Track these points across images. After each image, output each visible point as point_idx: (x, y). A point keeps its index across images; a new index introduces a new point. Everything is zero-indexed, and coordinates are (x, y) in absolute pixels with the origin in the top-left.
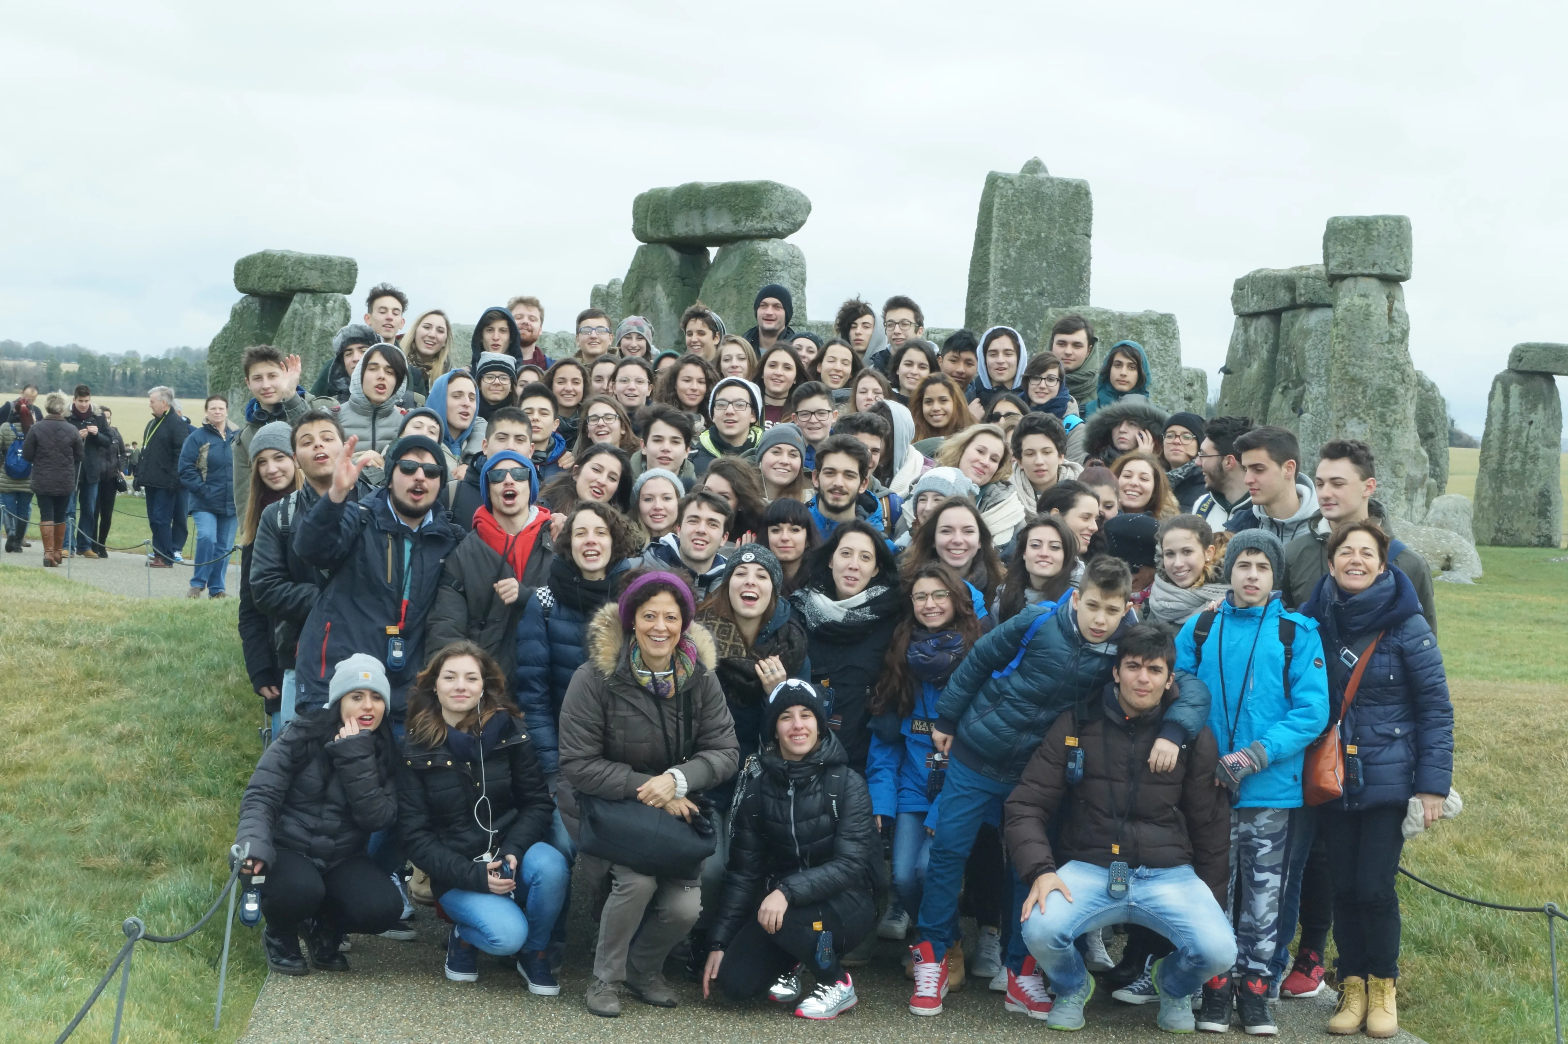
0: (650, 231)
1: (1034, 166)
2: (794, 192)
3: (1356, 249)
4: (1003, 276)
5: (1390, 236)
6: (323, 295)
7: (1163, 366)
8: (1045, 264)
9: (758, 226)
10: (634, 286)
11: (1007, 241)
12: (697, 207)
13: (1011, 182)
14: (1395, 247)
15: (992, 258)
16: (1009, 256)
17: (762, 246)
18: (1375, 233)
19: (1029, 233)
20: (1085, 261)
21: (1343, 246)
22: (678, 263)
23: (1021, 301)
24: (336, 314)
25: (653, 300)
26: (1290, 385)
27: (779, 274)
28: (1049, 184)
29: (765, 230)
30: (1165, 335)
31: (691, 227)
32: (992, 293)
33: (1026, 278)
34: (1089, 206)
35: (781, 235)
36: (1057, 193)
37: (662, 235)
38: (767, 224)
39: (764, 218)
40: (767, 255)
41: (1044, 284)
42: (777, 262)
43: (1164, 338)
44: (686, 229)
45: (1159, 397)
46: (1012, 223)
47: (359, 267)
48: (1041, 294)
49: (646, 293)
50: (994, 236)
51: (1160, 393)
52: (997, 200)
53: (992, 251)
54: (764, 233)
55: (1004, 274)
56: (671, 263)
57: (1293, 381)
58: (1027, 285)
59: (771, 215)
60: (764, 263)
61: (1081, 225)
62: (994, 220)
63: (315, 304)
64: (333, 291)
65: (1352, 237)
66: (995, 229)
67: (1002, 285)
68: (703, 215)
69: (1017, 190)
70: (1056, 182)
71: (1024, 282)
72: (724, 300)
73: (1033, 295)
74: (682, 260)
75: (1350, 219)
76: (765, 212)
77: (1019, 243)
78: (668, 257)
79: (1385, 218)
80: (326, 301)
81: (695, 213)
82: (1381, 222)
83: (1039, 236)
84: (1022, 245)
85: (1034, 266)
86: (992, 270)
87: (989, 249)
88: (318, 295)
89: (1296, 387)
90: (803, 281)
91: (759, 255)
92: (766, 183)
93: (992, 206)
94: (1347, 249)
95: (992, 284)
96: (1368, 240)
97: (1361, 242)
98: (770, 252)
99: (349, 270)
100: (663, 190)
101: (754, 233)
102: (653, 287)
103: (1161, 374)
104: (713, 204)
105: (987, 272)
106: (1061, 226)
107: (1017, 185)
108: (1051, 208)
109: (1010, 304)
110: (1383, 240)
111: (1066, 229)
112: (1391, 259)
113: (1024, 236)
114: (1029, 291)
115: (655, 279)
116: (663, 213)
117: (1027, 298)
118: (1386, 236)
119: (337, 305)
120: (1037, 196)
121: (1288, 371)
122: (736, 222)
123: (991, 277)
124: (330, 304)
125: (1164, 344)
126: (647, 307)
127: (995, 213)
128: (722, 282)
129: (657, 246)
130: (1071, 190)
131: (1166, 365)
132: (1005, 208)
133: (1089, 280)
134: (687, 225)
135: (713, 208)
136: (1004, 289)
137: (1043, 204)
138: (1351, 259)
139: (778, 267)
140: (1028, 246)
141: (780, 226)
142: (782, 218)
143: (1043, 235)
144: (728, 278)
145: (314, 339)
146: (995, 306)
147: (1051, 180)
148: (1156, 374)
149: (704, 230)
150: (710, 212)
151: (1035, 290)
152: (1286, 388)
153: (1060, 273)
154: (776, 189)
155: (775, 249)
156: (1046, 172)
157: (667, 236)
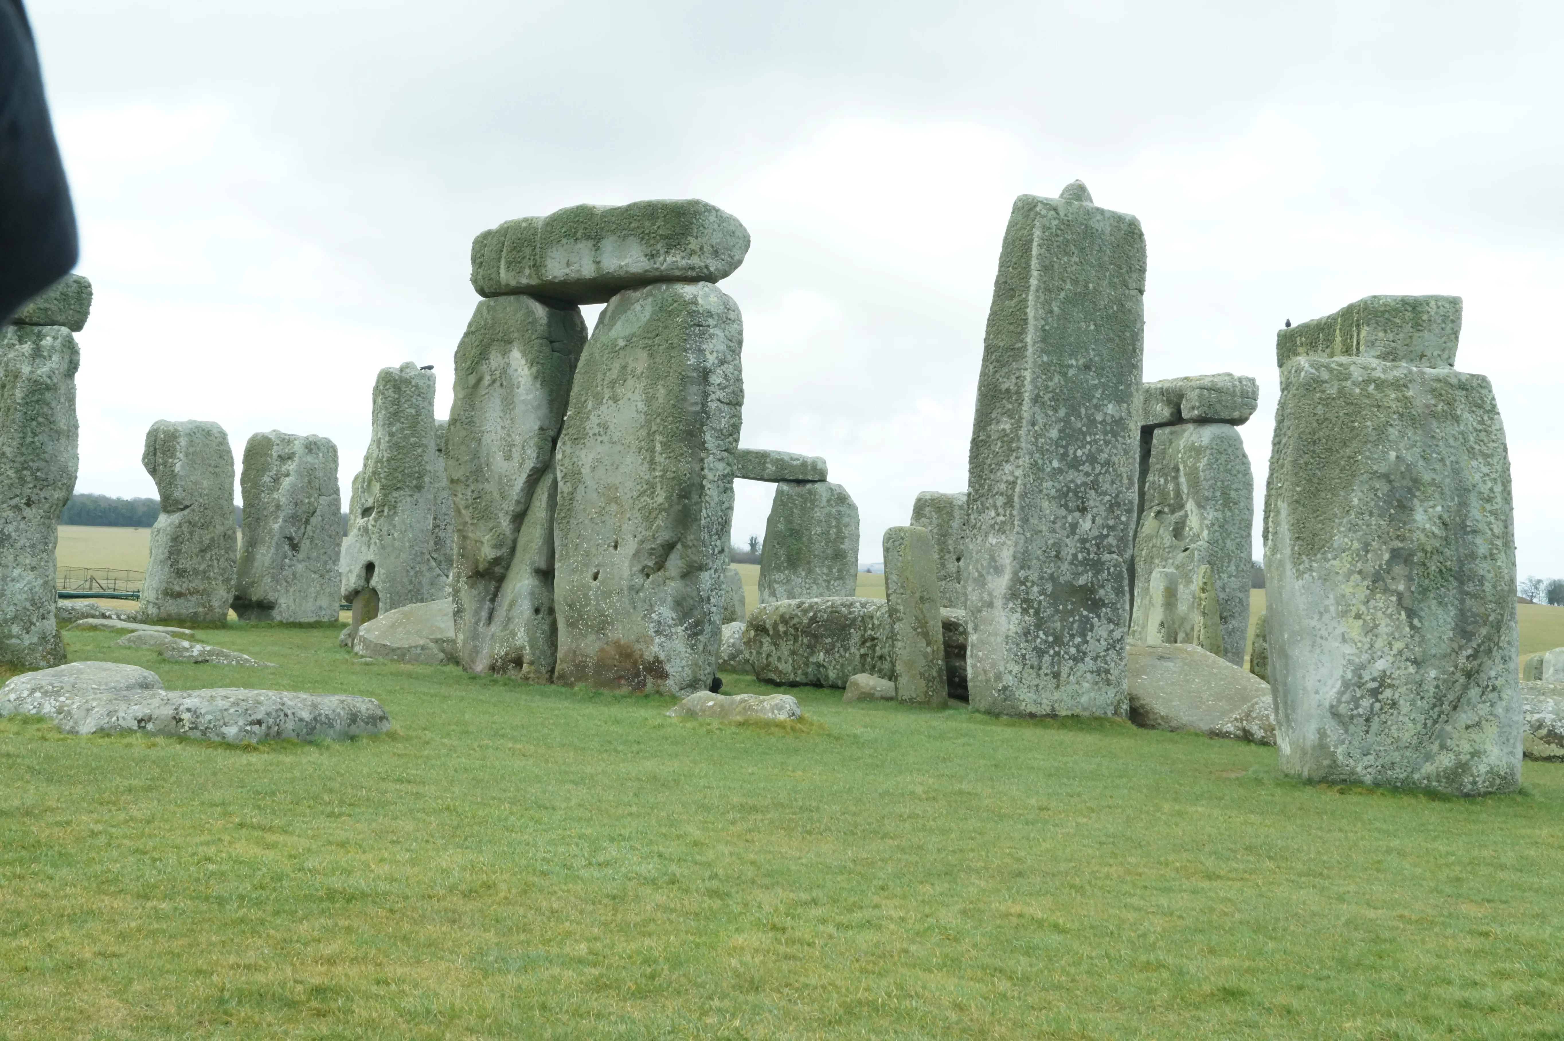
0: (505, 276)
1: (1078, 192)
2: (730, 219)
3: (1401, 336)
4: (1044, 340)
5: (1444, 322)
6: (36, 329)
7: (1486, 456)
8: (1092, 327)
9: (683, 263)
10: (474, 352)
11: (1050, 291)
12: (588, 237)
13: (1055, 209)
14: (1448, 336)
15: (1031, 312)
16: (1051, 312)
17: (688, 291)
18: (1425, 317)
19: (1075, 282)
20: (1138, 326)
21: (1385, 331)
22: (544, 321)
23: (1064, 375)
24: (55, 358)
25: (504, 371)
26: (1166, 510)
27: (712, 331)
28: (1099, 217)
29: (692, 268)
30: (1480, 407)
31: (575, 267)
32: (1030, 361)
33: (1070, 344)
34: (1142, 251)
35: (711, 278)
36: (1108, 229)
37: (524, 281)
38: (695, 261)
39: (692, 253)
40: (696, 303)
41: (1092, 353)
42: (710, 315)
43: (1480, 412)
44: (567, 271)
45: (1488, 507)
46: (1056, 266)
47: (94, 289)
48: (1087, 367)
49: (495, 360)
50: (1034, 282)
51: (1489, 500)
52: (1037, 233)
53: (1031, 303)
54: (690, 273)
55: (1045, 336)
56: (534, 323)
57: (1169, 505)
58: (1072, 355)
59: (701, 249)
60: (691, 314)
61: (1135, 276)
62: (1033, 263)
63: (21, 340)
64: (53, 324)
65: (1397, 321)
66: (1035, 273)
67: (1043, 351)
68: (597, 248)
69: (1062, 222)
70: (1107, 215)
71: (1067, 348)
72: (624, 367)
73: (1079, 369)
74: (550, 316)
75: (1395, 299)
76: (694, 244)
77: (1062, 295)
78: (530, 313)
79: (1437, 299)
80: (40, 336)
81: (585, 247)
82: (1433, 303)
83: (1086, 287)
84: (1066, 298)
85: (1080, 328)
86: (1031, 329)
87: (1026, 300)
88: (28, 328)
89: (1173, 512)
90: (740, 343)
91: (686, 303)
92: (697, 203)
93: (1031, 241)
94: (1391, 336)
95: (1030, 351)
96: (1417, 325)
97: (1408, 328)
98: (700, 301)
99: (80, 293)
100: (529, 221)
101: (678, 273)
102: (505, 354)
103: (1486, 470)
104: (613, 232)
105: (1023, 332)
106: (1112, 276)
107: (1062, 214)
108: (1100, 250)
109: (1051, 379)
110: (1434, 326)
111: (1116, 280)
112: (1443, 350)
113: (1068, 286)
114: (1073, 362)
115: (510, 342)
116: (527, 251)
117: (1071, 372)
118: (1439, 321)
119: (58, 344)
120: (1085, 232)
121: (1164, 495)
122: (652, 256)
123: (1029, 339)
124: (48, 341)
125: (1482, 422)
126: (494, 381)
127: (1035, 251)
128: (621, 343)
129: (512, 298)
130: (1124, 227)
131: (1491, 456)
132: (1047, 244)
133: (1142, 351)
134: (568, 264)
135: (612, 238)
136: (1045, 358)
137: (1092, 243)
138: (1396, 349)
139: (711, 322)
140: (1072, 300)
141: (714, 265)
142: (716, 253)
143: (1091, 286)
144: (633, 335)
145: (19, 394)
146: (1033, 381)
147: (1101, 211)
148: (1478, 470)
149: (598, 269)
150: (608, 244)
151: (1081, 362)
152: (1159, 513)
153: (1111, 340)
154: (709, 211)
155: (706, 296)
156: (1091, 201)
157: (534, 281)
